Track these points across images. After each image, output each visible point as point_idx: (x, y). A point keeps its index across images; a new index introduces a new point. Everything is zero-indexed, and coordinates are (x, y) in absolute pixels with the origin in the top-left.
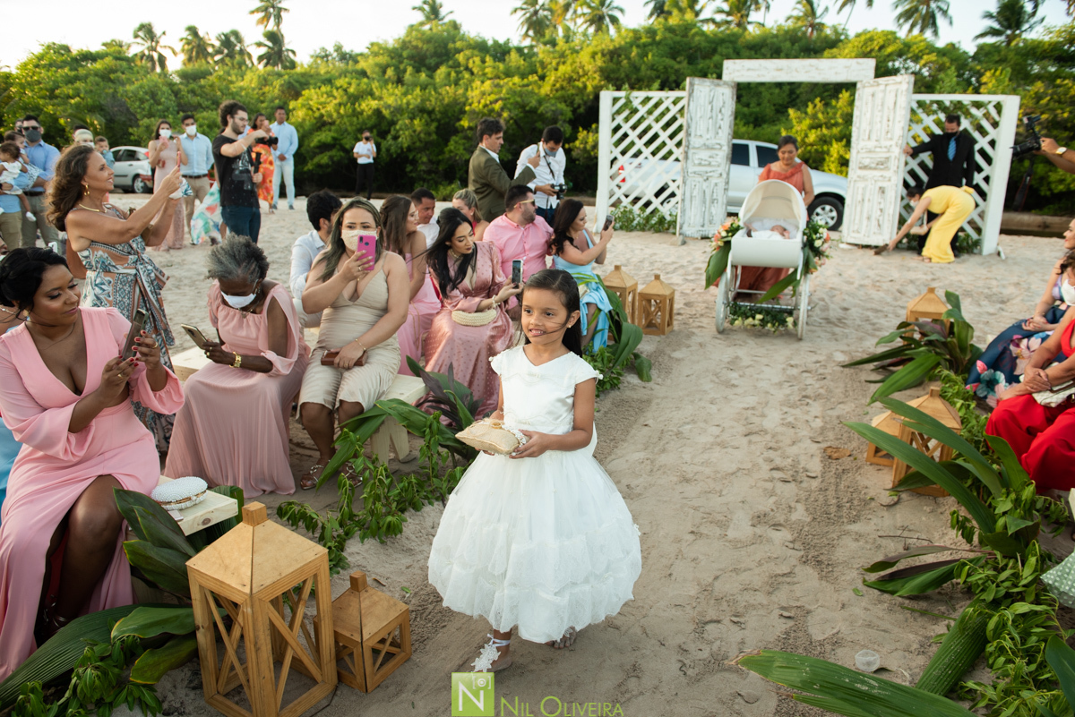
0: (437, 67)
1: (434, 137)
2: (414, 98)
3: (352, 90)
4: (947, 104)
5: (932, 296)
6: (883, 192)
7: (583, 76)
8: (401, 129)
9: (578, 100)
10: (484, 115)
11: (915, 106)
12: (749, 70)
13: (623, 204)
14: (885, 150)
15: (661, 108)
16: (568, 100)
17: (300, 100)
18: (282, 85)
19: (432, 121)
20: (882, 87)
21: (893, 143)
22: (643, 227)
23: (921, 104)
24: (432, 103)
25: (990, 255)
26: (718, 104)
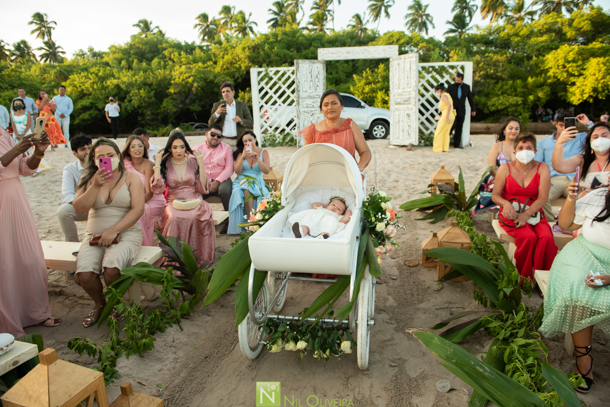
0: (152, 59)
1: (154, 99)
2: (139, 77)
3: (100, 74)
4: (437, 67)
5: (443, 170)
6: (409, 116)
7: (239, 61)
8: (133, 96)
9: (237, 75)
10: (182, 85)
11: (421, 69)
12: (332, 53)
13: (269, 132)
14: (408, 93)
15: (286, 77)
16: (232, 75)
17: (68, 82)
18: (55, 73)
19: (152, 90)
20: (403, 60)
21: (411, 89)
22: (281, 144)
23: (424, 68)
24: (151, 79)
25: (467, 146)
26: (315, 73)
